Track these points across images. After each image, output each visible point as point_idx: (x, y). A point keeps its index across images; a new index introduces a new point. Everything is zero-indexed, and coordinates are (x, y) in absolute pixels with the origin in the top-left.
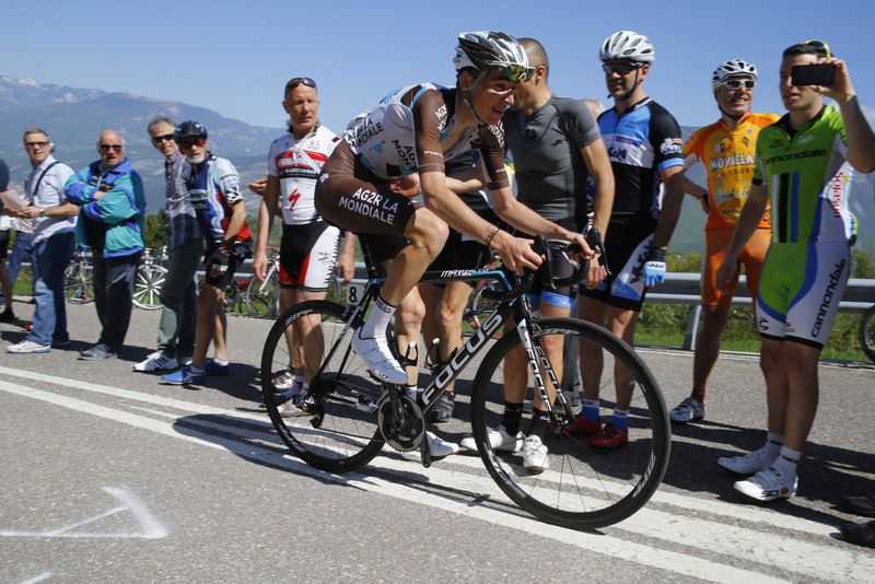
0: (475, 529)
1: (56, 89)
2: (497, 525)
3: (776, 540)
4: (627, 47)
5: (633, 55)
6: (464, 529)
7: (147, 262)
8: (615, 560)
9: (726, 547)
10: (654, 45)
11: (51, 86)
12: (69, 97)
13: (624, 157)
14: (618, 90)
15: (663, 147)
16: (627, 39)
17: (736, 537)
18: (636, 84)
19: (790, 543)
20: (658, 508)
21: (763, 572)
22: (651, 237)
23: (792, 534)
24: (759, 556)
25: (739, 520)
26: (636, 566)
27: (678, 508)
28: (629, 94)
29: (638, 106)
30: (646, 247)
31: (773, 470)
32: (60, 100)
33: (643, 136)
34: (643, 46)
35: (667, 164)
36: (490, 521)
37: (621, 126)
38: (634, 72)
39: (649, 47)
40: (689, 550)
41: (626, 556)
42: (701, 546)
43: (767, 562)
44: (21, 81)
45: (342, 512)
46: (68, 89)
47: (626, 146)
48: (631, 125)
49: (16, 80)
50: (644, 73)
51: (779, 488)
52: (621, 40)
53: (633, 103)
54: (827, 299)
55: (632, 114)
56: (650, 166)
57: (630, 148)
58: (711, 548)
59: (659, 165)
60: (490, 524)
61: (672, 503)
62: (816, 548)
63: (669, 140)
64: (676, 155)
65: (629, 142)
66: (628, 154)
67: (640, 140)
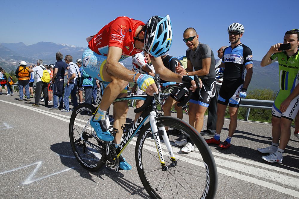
0: (188, 165)
2: (194, 165)
3: (277, 174)
4: (237, 27)
5: (239, 30)
6: (185, 165)
7: (99, 91)
8: (229, 177)
9: (261, 176)
11: (78, 47)
13: (234, 61)
14: (233, 40)
15: (247, 58)
16: (238, 25)
17: (264, 173)
18: (239, 39)
19: (281, 176)
20: (241, 163)
21: (274, 183)
22: (242, 85)
23: (282, 173)
24: (272, 178)
25: (265, 168)
26: (235, 179)
27: (247, 164)
28: (236, 42)
29: (239, 46)
31: (274, 154)
32: (80, 51)
33: (241, 55)
34: (242, 27)
35: (248, 63)
36: (192, 163)
37: (233, 51)
38: (239, 35)
39: (243, 28)
40: (251, 175)
41: (232, 176)
42: (254, 175)
43: (275, 181)
44: (71, 46)
45: (150, 158)
46: (82, 48)
47: (234, 57)
48: (237, 51)
49: (70, 46)
50: (241, 36)
51: (276, 159)
52: (236, 25)
53: (237, 45)
54: (295, 106)
55: (237, 48)
56: (242, 64)
57: (237, 58)
58: (258, 175)
59: (245, 64)
60: (192, 164)
61: (245, 162)
62: (290, 178)
63: (249, 56)
64: (251, 60)
65: (236, 56)
66: (236, 60)
67: (240, 56)
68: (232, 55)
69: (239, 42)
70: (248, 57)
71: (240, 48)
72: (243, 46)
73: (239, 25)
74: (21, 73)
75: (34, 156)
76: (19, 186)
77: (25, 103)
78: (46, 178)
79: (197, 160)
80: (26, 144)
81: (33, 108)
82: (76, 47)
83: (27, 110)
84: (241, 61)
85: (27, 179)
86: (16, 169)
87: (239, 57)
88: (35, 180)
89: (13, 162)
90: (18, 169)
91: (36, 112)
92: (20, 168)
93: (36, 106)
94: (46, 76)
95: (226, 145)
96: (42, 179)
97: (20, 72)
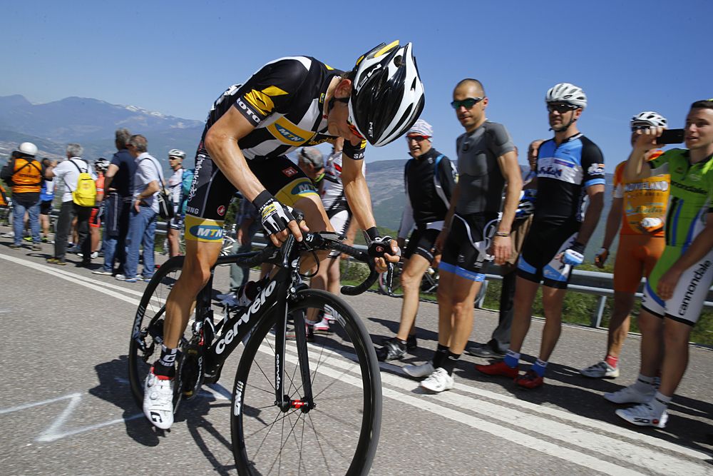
0: (434, 420)
1: (173, 119)
2: (449, 419)
3: (649, 452)
4: (566, 93)
5: (570, 99)
6: (427, 419)
8: (530, 450)
9: (610, 452)
10: (586, 94)
11: (170, 117)
12: (180, 125)
13: (560, 175)
15: (590, 170)
17: (619, 447)
19: (658, 456)
20: (563, 423)
21: (637, 470)
22: (575, 235)
23: (661, 450)
24: (635, 460)
25: (622, 437)
26: (545, 455)
27: (579, 424)
28: (565, 129)
29: (572, 139)
30: (571, 242)
31: (647, 405)
32: (174, 127)
33: (575, 160)
34: (578, 93)
35: (592, 182)
37: (559, 152)
38: (570, 112)
39: (583, 95)
40: (584, 450)
41: (538, 448)
42: (593, 449)
43: (641, 465)
44: (152, 113)
46: (180, 120)
47: (561, 167)
48: (567, 152)
49: (149, 112)
50: (577, 114)
51: (651, 418)
53: (568, 136)
54: (692, 289)
55: (568, 144)
56: (579, 183)
57: (565, 169)
58: (600, 451)
59: (586, 183)
60: (445, 418)
61: (574, 420)
62: (679, 461)
63: (595, 165)
64: (600, 176)
65: (565, 164)
66: (564, 173)
67: (573, 163)
68: (557, 162)
69: (573, 130)
70: (595, 168)
71: (576, 144)
72: (584, 139)
73: (571, 87)
74: (21, 175)
75: (61, 381)
76: (29, 445)
77: (29, 255)
78: (93, 430)
79: (458, 410)
80: (38, 352)
81: (48, 267)
82: (166, 117)
83: (34, 271)
84: (574, 175)
85: (48, 431)
86: (19, 408)
87: (571, 166)
88: (67, 434)
89: (11, 391)
90: (24, 407)
91: (58, 278)
92: (30, 406)
93: (56, 263)
94: (86, 188)
95: (531, 380)
96: (86, 432)
97: (17, 173)
